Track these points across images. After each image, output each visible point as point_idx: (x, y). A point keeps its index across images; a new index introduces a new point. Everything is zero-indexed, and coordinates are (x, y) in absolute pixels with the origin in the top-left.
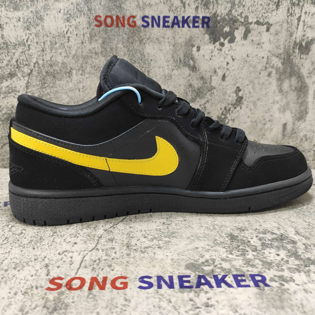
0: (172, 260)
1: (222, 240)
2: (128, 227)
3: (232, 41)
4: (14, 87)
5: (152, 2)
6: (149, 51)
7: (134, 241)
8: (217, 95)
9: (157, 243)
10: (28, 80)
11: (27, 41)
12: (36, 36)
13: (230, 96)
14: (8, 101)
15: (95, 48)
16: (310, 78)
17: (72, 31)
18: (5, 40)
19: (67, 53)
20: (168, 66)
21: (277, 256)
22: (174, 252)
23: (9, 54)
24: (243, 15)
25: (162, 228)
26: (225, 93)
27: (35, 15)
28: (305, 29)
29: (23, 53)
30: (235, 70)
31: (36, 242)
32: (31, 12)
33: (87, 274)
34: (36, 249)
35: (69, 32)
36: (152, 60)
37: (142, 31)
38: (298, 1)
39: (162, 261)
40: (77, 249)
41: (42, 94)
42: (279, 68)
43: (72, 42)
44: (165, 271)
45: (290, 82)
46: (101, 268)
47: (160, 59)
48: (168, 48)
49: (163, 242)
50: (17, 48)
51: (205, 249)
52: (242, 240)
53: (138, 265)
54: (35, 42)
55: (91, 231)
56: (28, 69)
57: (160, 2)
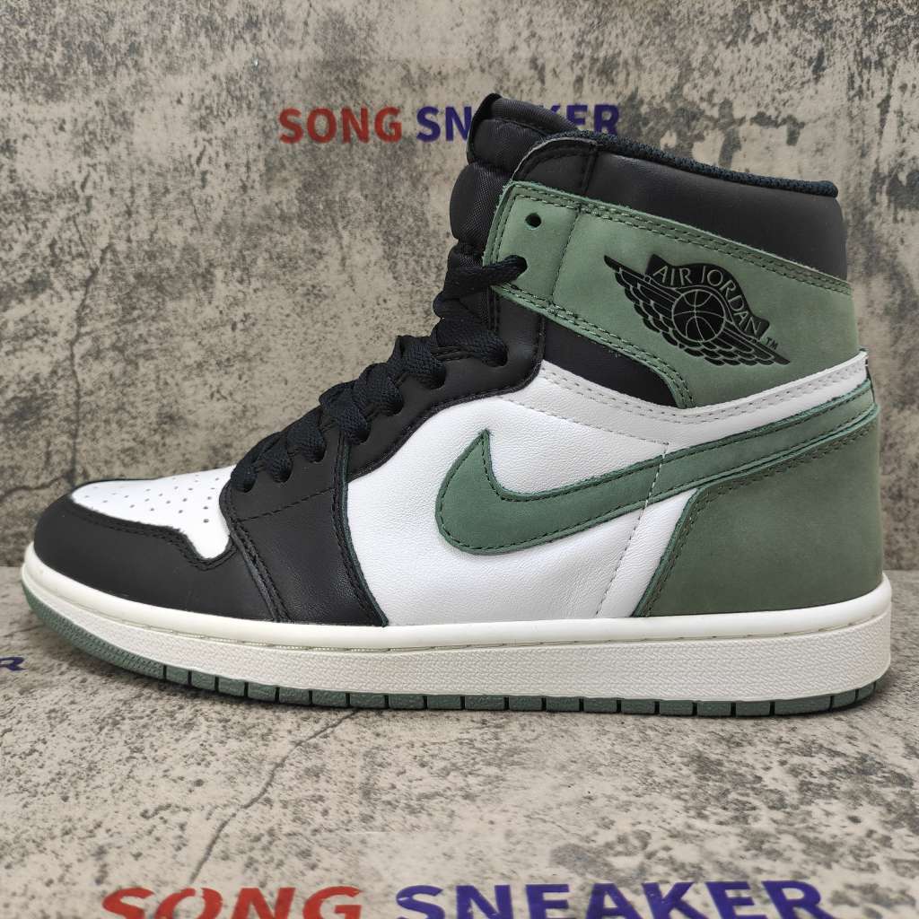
0: (508, 835)
1: (670, 774)
2: (368, 734)
4: (43, 322)
5: (448, 69)
6: (441, 209)
7: (385, 778)
9: (460, 782)
10: (84, 300)
11: (83, 186)
12: (109, 171)
14: (23, 362)
15: (281, 202)
17: (214, 155)
18: (18, 185)
19: (198, 219)
21: (852, 824)
22: (517, 809)
23: (30, 225)
24: (717, 99)
25: (479, 738)
27: (107, 111)
28: (904, 133)
29: (71, 223)
31: (73, 779)
32: (97, 103)
33: (230, 879)
34: (72, 800)
35: (205, 160)
36: (448, 235)
37: (420, 153)
38: (881, 58)
39: (475, 839)
40: (204, 802)
41: (123, 339)
43: (213, 187)
44: (484, 871)
45: (869, 292)
46: (276, 861)
49: (481, 779)
50: (53, 208)
51: (615, 802)
52: (735, 773)
53: (396, 852)
54: (107, 189)
55: (252, 745)
56: (84, 267)
57: (471, 67)
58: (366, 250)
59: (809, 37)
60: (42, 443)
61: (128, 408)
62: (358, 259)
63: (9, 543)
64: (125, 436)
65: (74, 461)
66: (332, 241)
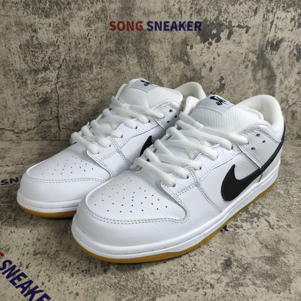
3: (218, 41)
4: (48, 78)
5: (156, 11)
6: (153, 49)
8: (205, 83)
10: (58, 73)
11: (57, 42)
12: (64, 38)
13: (215, 84)
14: (44, 89)
15: (110, 47)
16: (278, 69)
17: (92, 34)
18: (39, 41)
19: (88, 51)
20: (167, 61)
23: (43, 53)
26: (211, 81)
27: (62, 21)
28: (276, 31)
29: (54, 52)
30: (219, 63)
32: (59, 19)
35: (90, 35)
36: (155, 56)
37: (148, 34)
38: (273, 10)
41: (69, 83)
42: (254, 62)
43: (92, 43)
45: (262, 72)
47: (161, 56)
48: (168, 47)
50: (49, 48)
54: (63, 43)
56: (58, 64)
57: (162, 10)
58: (133, 60)
59: (254, 3)
60: (50, 109)
61: (71, 100)
62: (131, 63)
63: (43, 133)
64: (71, 107)
65: (58, 114)
66: (124, 58)
